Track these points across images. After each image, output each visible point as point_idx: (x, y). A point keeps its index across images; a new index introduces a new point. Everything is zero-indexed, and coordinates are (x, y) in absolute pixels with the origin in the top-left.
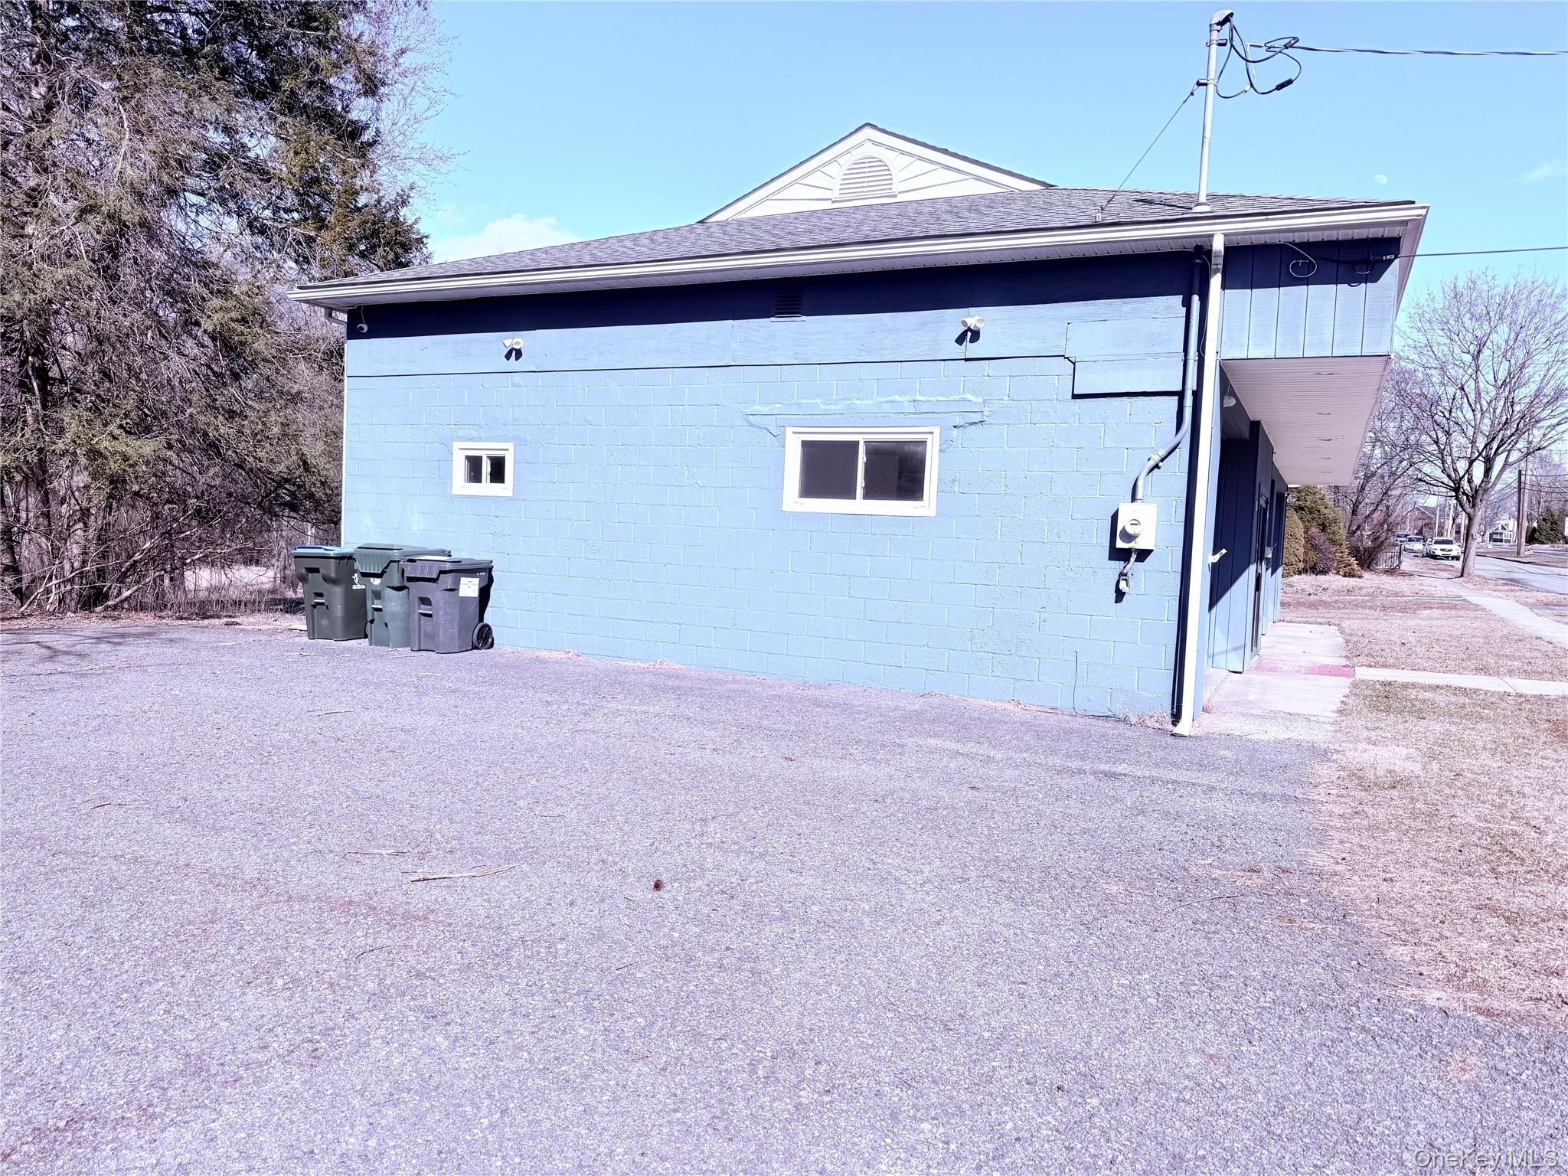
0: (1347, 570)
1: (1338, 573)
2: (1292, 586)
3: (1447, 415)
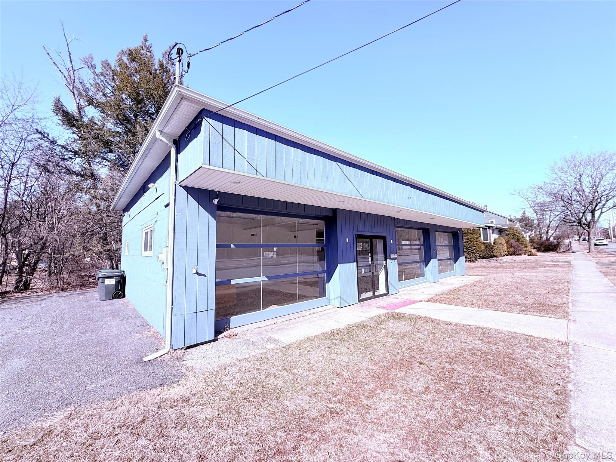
0: (529, 253)
1: (525, 254)
2: (502, 260)
3: (570, 199)
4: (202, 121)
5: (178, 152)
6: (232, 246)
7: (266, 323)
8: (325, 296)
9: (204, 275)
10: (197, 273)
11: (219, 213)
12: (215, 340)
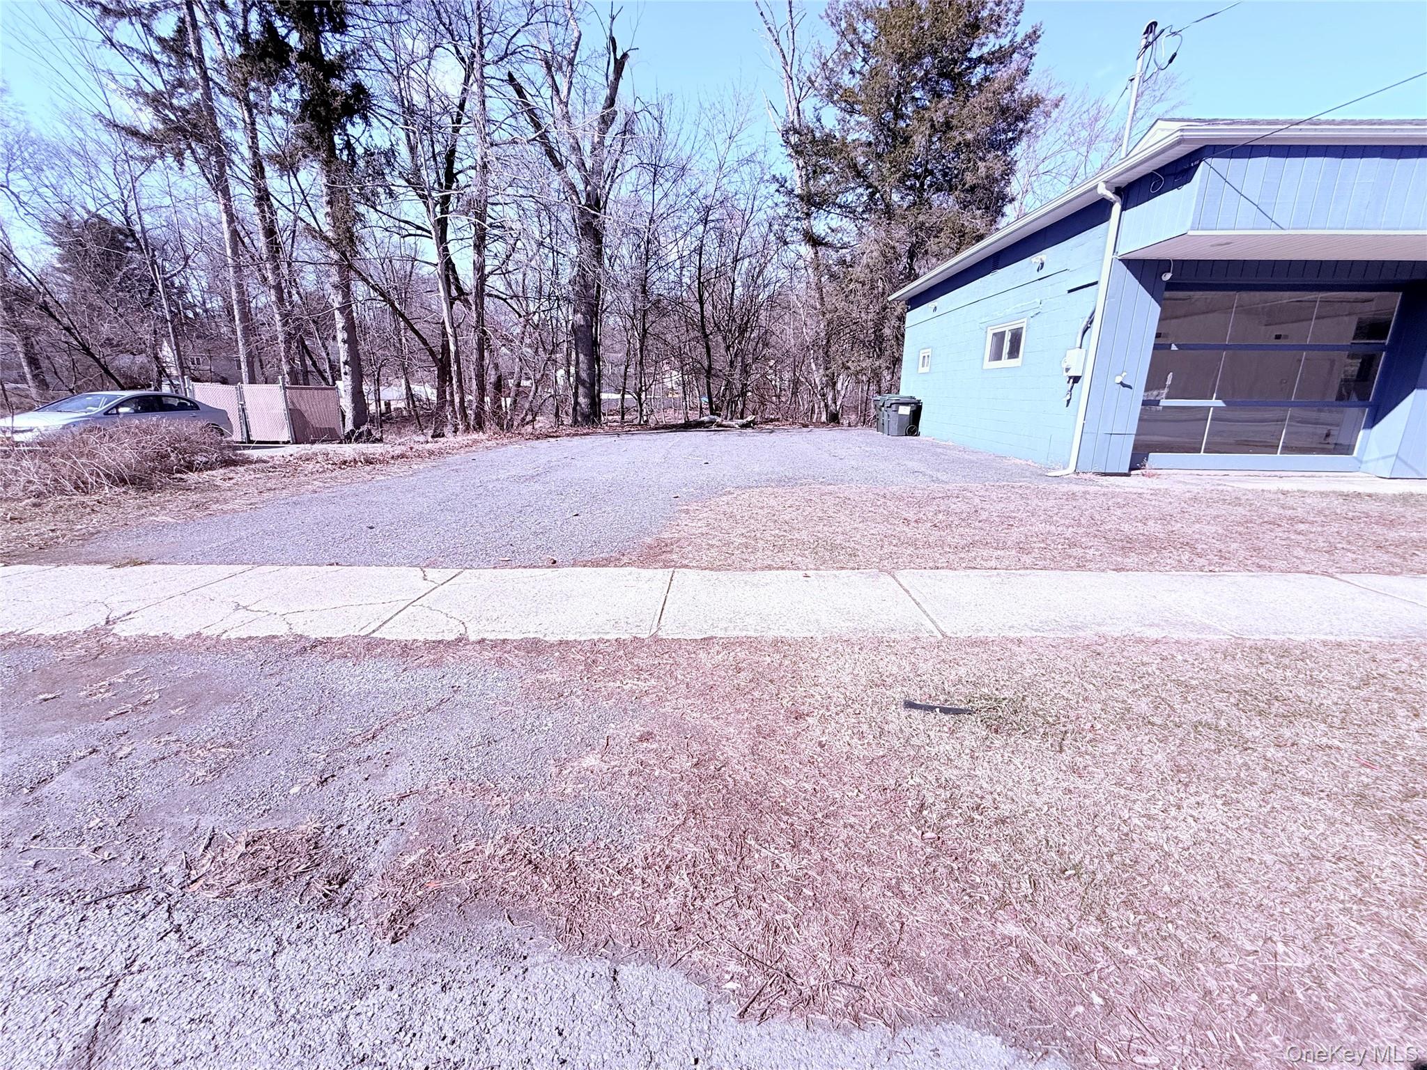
4: (1198, 165)
5: (1124, 208)
6: (1174, 347)
7: (1208, 472)
8: (1352, 454)
9: (1130, 387)
10: (1121, 383)
11: (1167, 294)
12: (1127, 475)
